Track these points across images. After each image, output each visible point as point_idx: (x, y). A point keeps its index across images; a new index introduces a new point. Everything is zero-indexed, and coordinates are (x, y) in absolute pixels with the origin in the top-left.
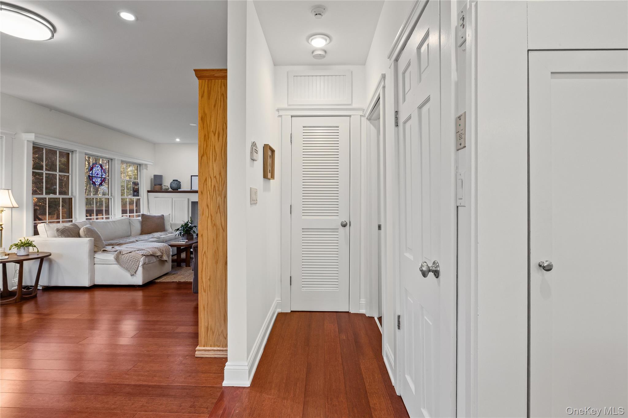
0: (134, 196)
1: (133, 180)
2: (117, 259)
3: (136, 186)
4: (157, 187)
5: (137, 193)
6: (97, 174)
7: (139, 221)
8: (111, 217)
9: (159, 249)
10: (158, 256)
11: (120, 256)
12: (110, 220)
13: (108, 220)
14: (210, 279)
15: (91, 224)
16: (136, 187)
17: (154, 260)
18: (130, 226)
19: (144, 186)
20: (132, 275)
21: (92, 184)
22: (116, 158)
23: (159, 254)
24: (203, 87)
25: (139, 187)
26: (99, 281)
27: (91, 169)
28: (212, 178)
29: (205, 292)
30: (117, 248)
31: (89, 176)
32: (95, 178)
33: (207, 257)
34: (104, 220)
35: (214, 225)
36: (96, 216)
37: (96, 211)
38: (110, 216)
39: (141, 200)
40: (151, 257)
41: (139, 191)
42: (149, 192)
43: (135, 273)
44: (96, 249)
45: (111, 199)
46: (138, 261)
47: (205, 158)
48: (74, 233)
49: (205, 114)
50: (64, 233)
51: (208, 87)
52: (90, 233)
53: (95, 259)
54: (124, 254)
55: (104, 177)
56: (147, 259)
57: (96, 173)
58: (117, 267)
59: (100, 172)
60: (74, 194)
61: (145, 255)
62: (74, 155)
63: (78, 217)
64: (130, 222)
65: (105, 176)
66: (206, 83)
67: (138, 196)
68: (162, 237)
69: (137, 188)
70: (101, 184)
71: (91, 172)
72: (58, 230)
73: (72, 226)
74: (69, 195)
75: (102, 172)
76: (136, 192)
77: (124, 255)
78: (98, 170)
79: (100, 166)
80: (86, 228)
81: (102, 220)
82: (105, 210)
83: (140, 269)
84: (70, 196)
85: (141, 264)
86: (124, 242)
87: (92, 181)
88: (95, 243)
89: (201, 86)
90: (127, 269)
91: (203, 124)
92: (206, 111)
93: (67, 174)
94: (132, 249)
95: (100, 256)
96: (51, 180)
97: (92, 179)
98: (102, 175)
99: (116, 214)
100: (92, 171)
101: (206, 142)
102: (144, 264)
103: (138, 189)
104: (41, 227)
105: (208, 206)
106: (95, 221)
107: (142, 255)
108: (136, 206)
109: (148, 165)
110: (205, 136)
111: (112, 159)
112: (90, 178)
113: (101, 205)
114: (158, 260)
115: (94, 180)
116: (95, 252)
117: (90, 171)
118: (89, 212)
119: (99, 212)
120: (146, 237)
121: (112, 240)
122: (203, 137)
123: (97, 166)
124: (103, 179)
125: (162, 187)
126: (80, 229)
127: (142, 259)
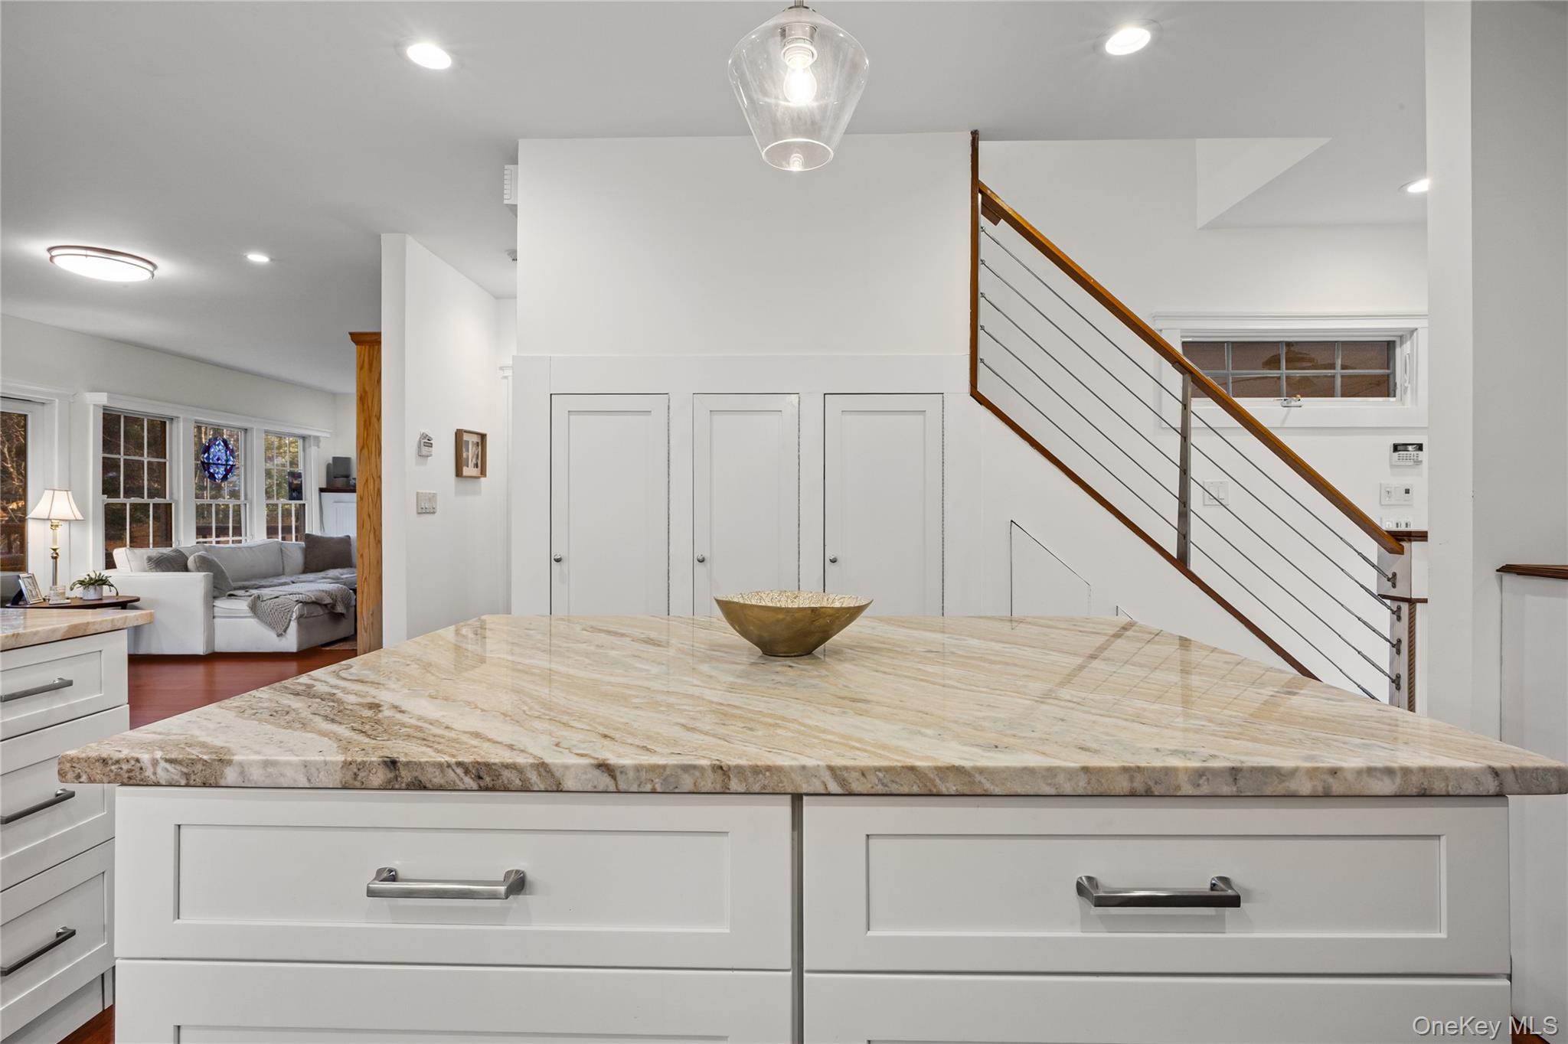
0: (291, 498)
1: (288, 469)
2: (253, 608)
3: (296, 479)
4: (340, 482)
5: (299, 493)
6: (218, 459)
7: (300, 548)
8: (246, 540)
9: (329, 593)
10: (326, 605)
11: (259, 603)
12: (243, 544)
13: (239, 545)
14: (372, 615)
15: (206, 549)
16: (295, 482)
17: (320, 611)
18: (282, 556)
19: (313, 480)
20: (279, 635)
21: (209, 477)
22: (255, 427)
23: (328, 602)
24: (362, 356)
25: (301, 481)
26: (221, 646)
27: (207, 449)
28: (375, 478)
29: (366, 631)
30: (255, 592)
31: (203, 463)
32: (214, 466)
33: (368, 585)
34: (231, 545)
36: (216, 537)
37: (217, 529)
38: (242, 538)
39: (306, 505)
40: (313, 607)
41: (301, 489)
42: (322, 490)
43: (285, 631)
44: (216, 593)
45: (246, 505)
46: (291, 611)
48: (177, 563)
49: (365, 392)
50: (161, 564)
51: (369, 356)
52: (205, 564)
53: (215, 608)
54: (265, 599)
55: (231, 463)
56: (305, 609)
57: (215, 456)
58: (253, 622)
59: (224, 454)
60: (175, 496)
61: (301, 602)
62: (175, 425)
63: (182, 538)
64: (283, 549)
65: (233, 462)
66: (367, 350)
67: (301, 499)
68: (342, 577)
69: (297, 484)
70: (225, 478)
71: (206, 455)
72: (150, 559)
73: (174, 554)
74: (165, 498)
75: (226, 454)
76: (296, 492)
77: (265, 603)
78: (219, 451)
79: (222, 444)
80: (199, 556)
81: (227, 546)
82: (234, 528)
83: (294, 625)
84: (167, 500)
85: (294, 616)
86: (268, 583)
87: (209, 472)
88: (214, 583)
89: (360, 355)
90: (271, 625)
91: (363, 405)
92: (367, 389)
93: (162, 460)
94: (281, 593)
95: (222, 604)
96: (133, 470)
97: (209, 468)
98: (227, 461)
99: (256, 533)
100: (209, 454)
101: (367, 429)
102: (300, 618)
103: (301, 485)
104: (119, 554)
105: (369, 516)
106: (214, 547)
107: (297, 601)
108: (297, 520)
109: (321, 439)
110: (365, 421)
111: (246, 429)
112: (205, 466)
113: (226, 517)
114: (327, 611)
115: (212, 471)
116: (215, 598)
117: (204, 454)
118: (203, 531)
119: (222, 531)
120: (311, 576)
121: (246, 580)
122: (362, 423)
123: (217, 443)
124: (228, 468)
125: (348, 482)
126: (188, 559)
127: (296, 610)
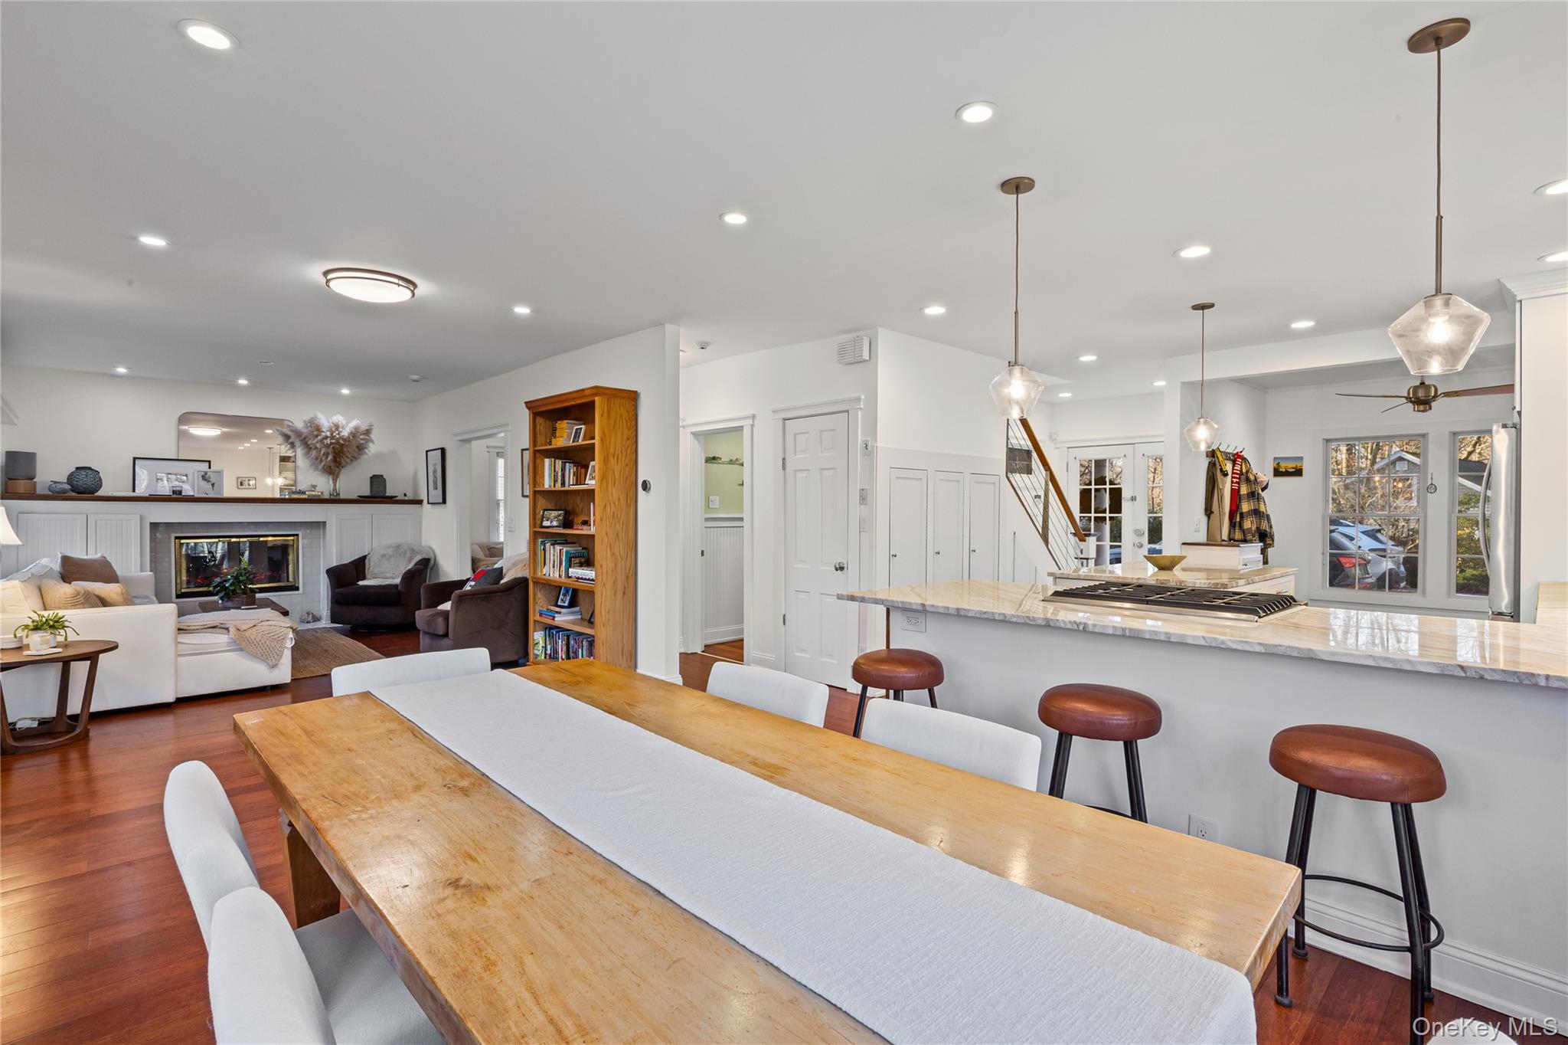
35: (613, 554)
43: (279, 661)
46: (285, 638)
47: (604, 482)
77: (249, 632)
90: (262, 656)
